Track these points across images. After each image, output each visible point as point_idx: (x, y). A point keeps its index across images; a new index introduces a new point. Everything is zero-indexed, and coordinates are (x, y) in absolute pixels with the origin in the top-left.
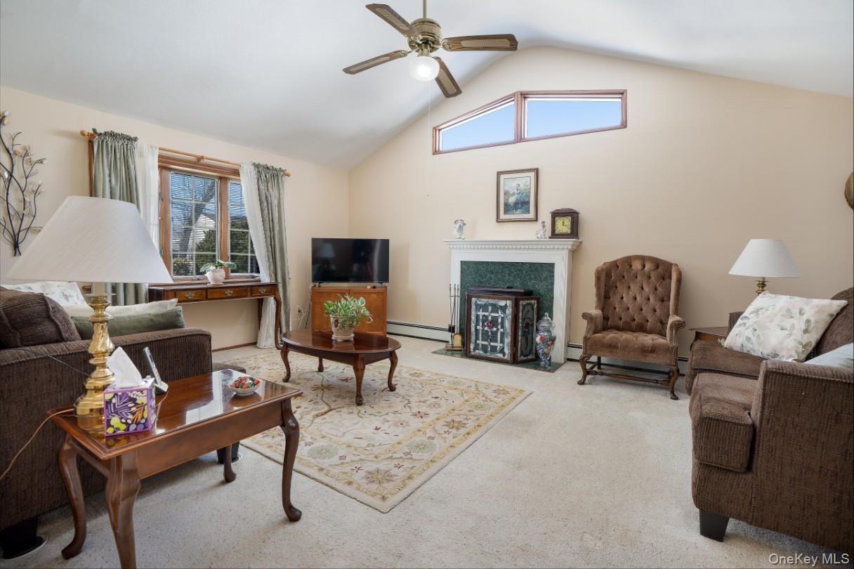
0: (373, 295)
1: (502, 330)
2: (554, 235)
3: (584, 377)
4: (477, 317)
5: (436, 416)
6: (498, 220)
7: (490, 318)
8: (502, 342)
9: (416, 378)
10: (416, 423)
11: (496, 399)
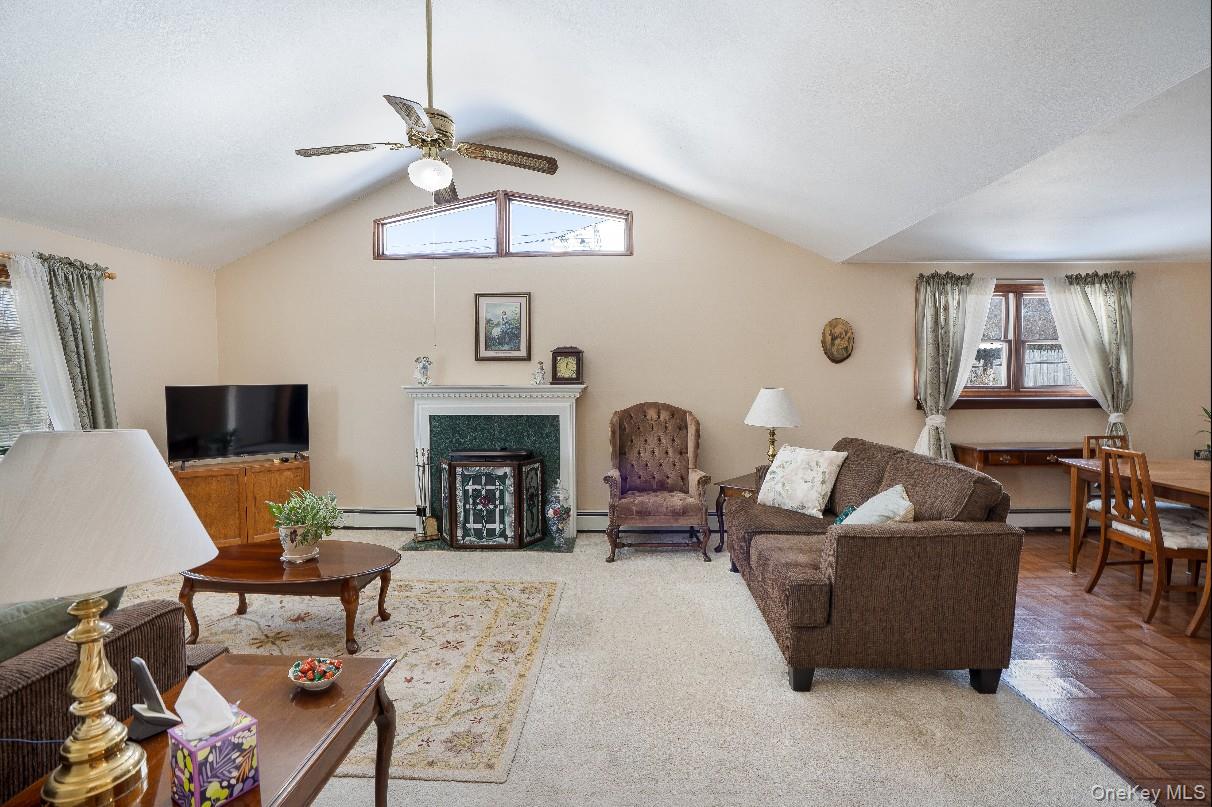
0: (288, 473)
1: (502, 507)
2: (557, 380)
3: (613, 553)
4: (466, 492)
5: (475, 642)
6: (478, 359)
7: (483, 492)
8: (502, 521)
9: (408, 594)
10: (454, 658)
11: (530, 602)
